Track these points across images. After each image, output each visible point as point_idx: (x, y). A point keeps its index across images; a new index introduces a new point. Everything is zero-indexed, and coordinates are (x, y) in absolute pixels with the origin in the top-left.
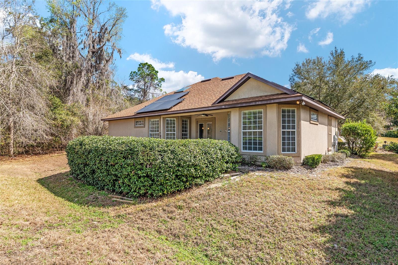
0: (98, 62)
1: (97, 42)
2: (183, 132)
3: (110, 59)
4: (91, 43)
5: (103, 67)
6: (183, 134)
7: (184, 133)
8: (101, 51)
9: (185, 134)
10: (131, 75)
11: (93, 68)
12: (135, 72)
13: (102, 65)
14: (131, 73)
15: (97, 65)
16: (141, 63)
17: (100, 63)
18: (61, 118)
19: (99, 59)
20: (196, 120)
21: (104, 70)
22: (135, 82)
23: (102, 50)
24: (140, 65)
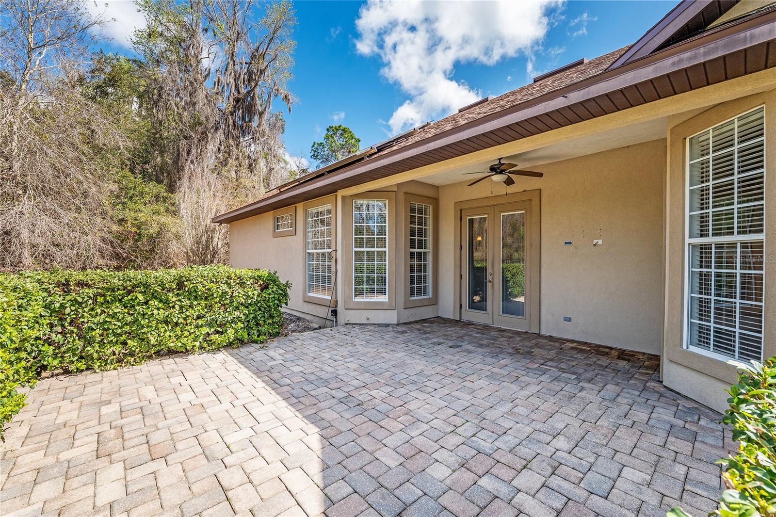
0: (247, 120)
1: (244, 80)
2: (412, 247)
3: (265, 110)
4: (232, 81)
5: (257, 129)
6: (412, 254)
7: (416, 250)
8: (253, 98)
9: (419, 254)
10: (313, 148)
11: (238, 129)
12: (321, 143)
13: (254, 124)
14: (313, 146)
15: (245, 125)
16: (330, 127)
17: (250, 121)
18: (136, 220)
19: (249, 113)
20: (455, 208)
21: (258, 134)
22: (321, 161)
23: (254, 94)
24: (328, 130)
